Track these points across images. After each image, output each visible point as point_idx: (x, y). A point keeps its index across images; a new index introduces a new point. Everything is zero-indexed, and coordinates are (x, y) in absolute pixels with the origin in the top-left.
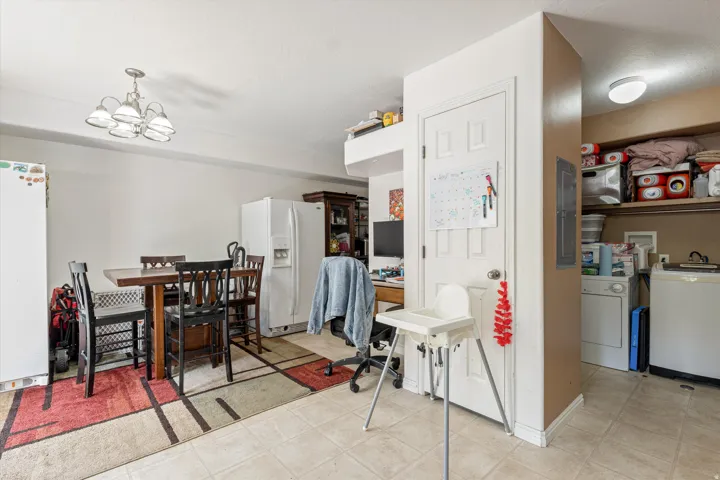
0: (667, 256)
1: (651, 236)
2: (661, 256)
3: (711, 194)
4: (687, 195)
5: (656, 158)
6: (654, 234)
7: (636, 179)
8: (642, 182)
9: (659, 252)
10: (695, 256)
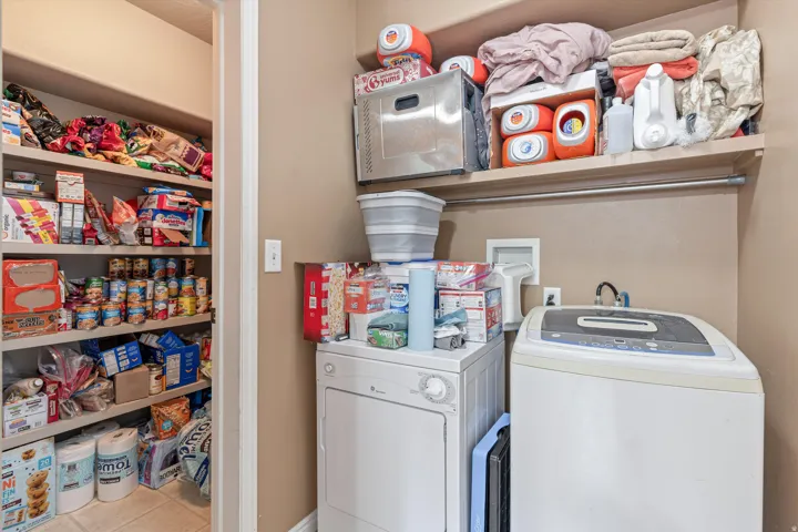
0: (556, 291)
1: (529, 249)
2: (548, 291)
3: (639, 144)
4: (591, 149)
5: (530, 61)
6: (535, 243)
7: (498, 115)
8: (508, 124)
9: (545, 282)
10: (607, 291)
